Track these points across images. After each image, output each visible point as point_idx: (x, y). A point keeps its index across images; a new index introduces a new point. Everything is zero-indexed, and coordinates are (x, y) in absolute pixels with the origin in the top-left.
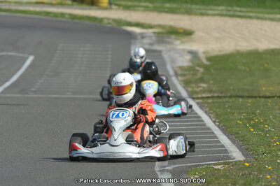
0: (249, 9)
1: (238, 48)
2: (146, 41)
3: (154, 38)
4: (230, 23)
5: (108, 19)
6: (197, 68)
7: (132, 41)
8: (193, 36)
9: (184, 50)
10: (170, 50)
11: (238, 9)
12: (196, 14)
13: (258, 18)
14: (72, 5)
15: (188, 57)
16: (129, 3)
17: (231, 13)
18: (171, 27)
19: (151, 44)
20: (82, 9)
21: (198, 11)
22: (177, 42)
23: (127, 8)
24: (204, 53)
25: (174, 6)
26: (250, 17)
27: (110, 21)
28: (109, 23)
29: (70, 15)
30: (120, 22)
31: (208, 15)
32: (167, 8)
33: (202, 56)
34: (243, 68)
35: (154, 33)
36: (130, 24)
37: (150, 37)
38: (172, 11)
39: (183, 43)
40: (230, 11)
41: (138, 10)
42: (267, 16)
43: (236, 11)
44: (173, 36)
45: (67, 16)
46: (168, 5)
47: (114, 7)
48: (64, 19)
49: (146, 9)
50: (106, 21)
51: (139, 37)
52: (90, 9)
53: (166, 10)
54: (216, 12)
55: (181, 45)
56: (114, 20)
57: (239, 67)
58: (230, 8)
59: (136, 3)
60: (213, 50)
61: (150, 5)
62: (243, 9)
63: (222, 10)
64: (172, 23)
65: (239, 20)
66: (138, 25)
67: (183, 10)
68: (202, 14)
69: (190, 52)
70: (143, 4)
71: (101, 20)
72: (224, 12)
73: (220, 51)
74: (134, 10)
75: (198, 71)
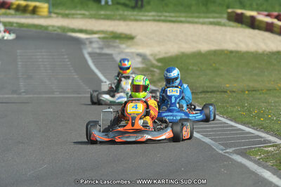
0: (178, 14)
1: (183, 50)
2: (95, 45)
3: (101, 43)
4: (165, 27)
5: (53, 26)
6: (152, 69)
7: (82, 46)
8: (135, 40)
9: (132, 53)
10: (119, 54)
11: (167, 14)
12: (131, 20)
13: (189, 22)
14: (16, 15)
15: (139, 59)
16: (67, 12)
17: (163, 18)
18: (112, 32)
19: (101, 48)
20: (26, 18)
21: (132, 17)
22: (123, 46)
23: (66, 16)
24: (152, 55)
25: (108, 13)
26: (181, 22)
27: (55, 28)
28: (55, 30)
29: (17, 23)
30: (64, 29)
31: (142, 20)
32: (102, 15)
33: (151, 58)
34: (195, 68)
35: (99, 38)
36: (74, 31)
37: (97, 42)
38: (108, 18)
39: (128, 46)
40: (160, 16)
41: (77, 18)
42: (196, 20)
43: (166, 16)
44: (117, 41)
45: (15, 25)
46: (102, 12)
47: (53, 15)
48: (12, 28)
49: (84, 16)
50: (50, 28)
51: (87, 43)
52: (33, 18)
53: (102, 17)
54: (148, 18)
55: (128, 49)
56: (59, 27)
57: (190, 67)
58: (160, 14)
59: (73, 12)
60: (159, 52)
61: (87, 13)
62: (172, 14)
63: (153, 16)
64: (111, 29)
65: (172, 25)
66: (81, 31)
67: (118, 17)
68: (136, 20)
69: (139, 55)
70: (79, 12)
71: (46, 28)
72: (157, 18)
73: (166, 53)
74: (73, 18)
75: (154, 71)
